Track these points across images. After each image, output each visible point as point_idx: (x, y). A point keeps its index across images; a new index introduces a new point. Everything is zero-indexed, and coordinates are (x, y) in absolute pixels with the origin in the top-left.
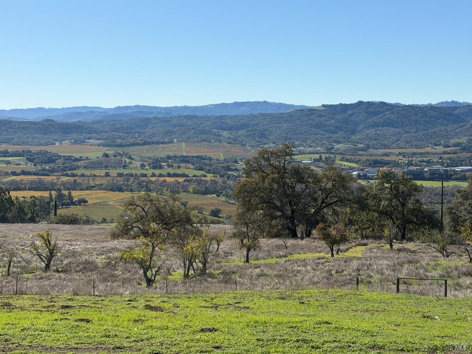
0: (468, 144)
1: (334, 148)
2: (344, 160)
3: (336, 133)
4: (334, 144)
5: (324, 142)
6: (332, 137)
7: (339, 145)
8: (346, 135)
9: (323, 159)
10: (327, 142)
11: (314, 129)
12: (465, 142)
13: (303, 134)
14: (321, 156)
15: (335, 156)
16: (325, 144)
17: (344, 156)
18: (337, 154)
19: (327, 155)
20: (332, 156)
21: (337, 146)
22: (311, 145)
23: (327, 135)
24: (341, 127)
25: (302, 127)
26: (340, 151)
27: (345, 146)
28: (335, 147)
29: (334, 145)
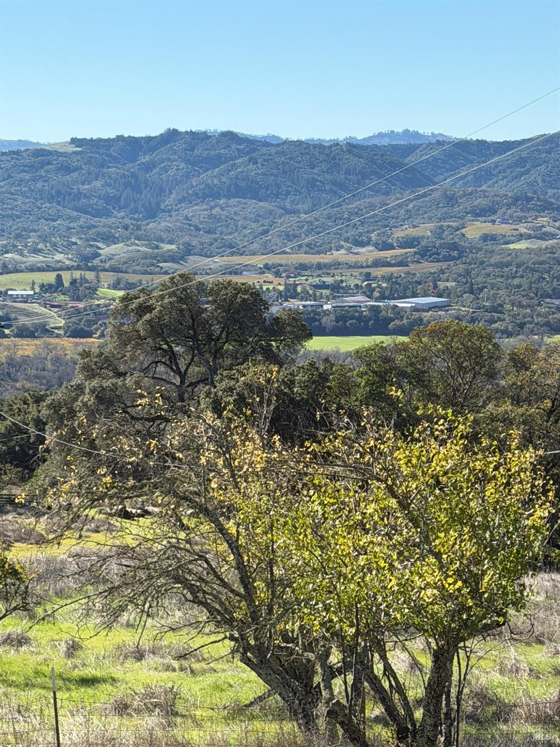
0: (433, 240)
1: (100, 255)
2: (122, 285)
3: (108, 214)
4: (100, 245)
5: (73, 240)
6: (94, 227)
7: (114, 246)
8: (135, 219)
9: (66, 284)
10: (81, 239)
11: (48, 205)
12: (429, 234)
13: (18, 217)
14: (59, 278)
15: (97, 277)
16: (75, 244)
17: (121, 275)
18: (105, 270)
19: (77, 274)
20: (90, 275)
21: (106, 250)
22: (39, 247)
23: (84, 219)
24: (120, 198)
25: (15, 200)
26: (113, 262)
27: (130, 248)
28: (101, 252)
29: (100, 248)
